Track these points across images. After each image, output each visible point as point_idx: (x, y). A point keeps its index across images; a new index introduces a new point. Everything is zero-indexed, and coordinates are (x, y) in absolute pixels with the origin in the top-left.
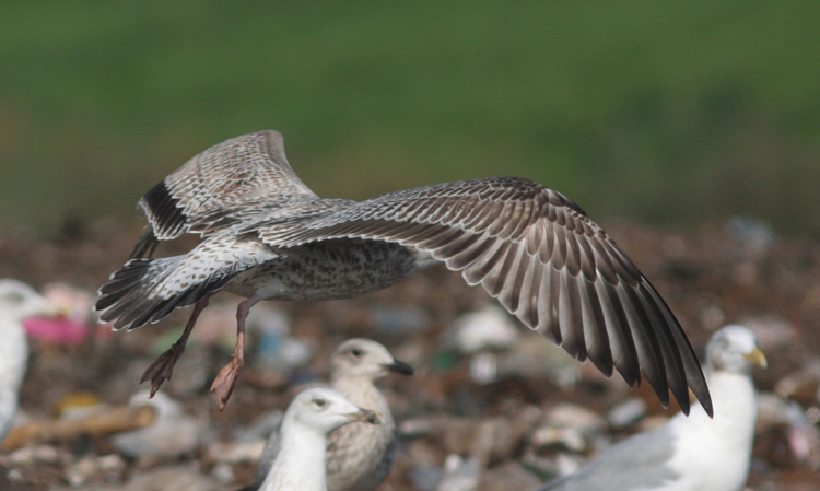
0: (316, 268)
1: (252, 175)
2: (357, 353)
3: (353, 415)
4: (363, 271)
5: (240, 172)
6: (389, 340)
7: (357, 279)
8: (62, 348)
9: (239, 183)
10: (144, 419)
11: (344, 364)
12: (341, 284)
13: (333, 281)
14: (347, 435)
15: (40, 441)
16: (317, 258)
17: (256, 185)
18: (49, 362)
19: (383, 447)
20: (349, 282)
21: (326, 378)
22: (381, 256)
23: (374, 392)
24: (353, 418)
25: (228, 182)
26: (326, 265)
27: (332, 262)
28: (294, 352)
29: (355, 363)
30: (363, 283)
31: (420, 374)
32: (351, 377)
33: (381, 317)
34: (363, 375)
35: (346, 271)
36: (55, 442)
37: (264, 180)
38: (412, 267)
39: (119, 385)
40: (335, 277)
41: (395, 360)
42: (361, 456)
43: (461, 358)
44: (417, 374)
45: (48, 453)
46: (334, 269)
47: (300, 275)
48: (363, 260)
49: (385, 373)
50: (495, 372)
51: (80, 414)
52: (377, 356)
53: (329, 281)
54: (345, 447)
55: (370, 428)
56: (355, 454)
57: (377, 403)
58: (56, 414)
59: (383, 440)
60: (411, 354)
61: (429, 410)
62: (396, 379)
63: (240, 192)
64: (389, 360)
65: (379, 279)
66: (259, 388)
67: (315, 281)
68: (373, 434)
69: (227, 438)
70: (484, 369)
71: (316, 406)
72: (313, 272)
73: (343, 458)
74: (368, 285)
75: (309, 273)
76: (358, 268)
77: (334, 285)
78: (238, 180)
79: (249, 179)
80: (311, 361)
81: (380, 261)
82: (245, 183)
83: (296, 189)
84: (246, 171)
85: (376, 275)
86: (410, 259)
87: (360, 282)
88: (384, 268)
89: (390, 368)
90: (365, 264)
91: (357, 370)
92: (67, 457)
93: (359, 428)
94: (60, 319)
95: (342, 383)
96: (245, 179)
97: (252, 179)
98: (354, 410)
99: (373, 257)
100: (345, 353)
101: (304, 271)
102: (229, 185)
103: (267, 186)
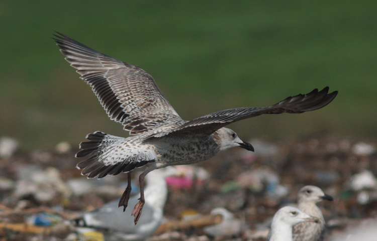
0: (175, 154)
1: (155, 101)
2: (309, 192)
3: (307, 219)
4: (196, 154)
5: (150, 99)
6: (322, 186)
7: (193, 157)
8: (182, 190)
9: (149, 105)
10: (217, 220)
11: (303, 197)
12: (186, 159)
13: (183, 159)
14: (304, 227)
15: (173, 230)
16: (175, 150)
17: (156, 107)
18: (176, 196)
19: (320, 232)
20: (190, 158)
21: (296, 202)
22: (205, 148)
23: (316, 208)
24: (307, 220)
25: (145, 102)
26: (180, 153)
27: (182, 151)
28: (282, 191)
29: (308, 196)
30: (196, 159)
31: (336, 200)
32: (306, 202)
33: (319, 176)
34: (312, 201)
35: (189, 154)
36: (179, 230)
37: (160, 105)
38: (219, 151)
39: (206, 205)
40: (183, 157)
41: (325, 195)
42: (311, 236)
43: (354, 193)
44: (335, 200)
45: (176, 235)
46: (183, 154)
47: (167, 158)
48: (196, 149)
49: (321, 200)
50: (368, 199)
51: (190, 218)
52: (317, 193)
53: (181, 159)
54: (303, 232)
55: (315, 224)
56: (308, 235)
57: (318, 213)
58: (180, 218)
59: (320, 229)
60: (332, 192)
61: (340, 215)
62: (326, 203)
63: (149, 109)
64: (322, 194)
65: (204, 157)
66: (267, 207)
67: (175, 160)
68: (316, 226)
69: (253, 228)
70: (363, 198)
71: (291, 214)
72: (173, 156)
73: (303, 237)
74: (199, 159)
75: (172, 157)
76: (194, 153)
77: (183, 160)
78: (149, 103)
79: (153, 103)
80: (289, 195)
81: (205, 150)
82: (152, 105)
83: (172, 112)
84: (153, 99)
85: (203, 155)
86: (218, 147)
87: (195, 158)
88: (207, 153)
89: (323, 198)
90: (197, 151)
91: (309, 199)
92: (184, 236)
93: (310, 224)
94: (182, 177)
95: (303, 205)
96: (152, 103)
97: (155, 104)
98: (308, 216)
99: (201, 148)
100: (304, 192)
101: (169, 156)
102: (145, 104)
103: (160, 108)
